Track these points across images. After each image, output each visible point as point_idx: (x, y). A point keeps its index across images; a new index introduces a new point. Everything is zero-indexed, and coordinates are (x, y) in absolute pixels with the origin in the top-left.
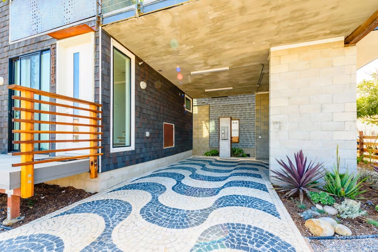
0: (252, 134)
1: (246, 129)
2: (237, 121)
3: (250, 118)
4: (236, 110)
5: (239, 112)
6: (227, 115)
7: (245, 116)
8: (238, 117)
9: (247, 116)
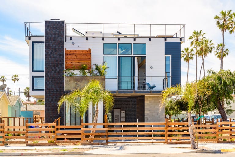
0: (133, 119)
1: (130, 116)
2: (124, 111)
3: (132, 110)
4: (123, 104)
5: (125, 105)
6: (118, 107)
7: (129, 108)
8: (125, 108)
9: (130, 108)
